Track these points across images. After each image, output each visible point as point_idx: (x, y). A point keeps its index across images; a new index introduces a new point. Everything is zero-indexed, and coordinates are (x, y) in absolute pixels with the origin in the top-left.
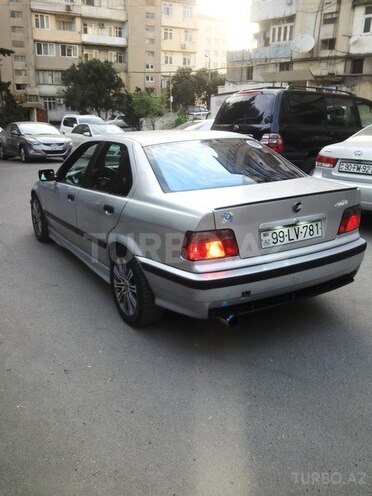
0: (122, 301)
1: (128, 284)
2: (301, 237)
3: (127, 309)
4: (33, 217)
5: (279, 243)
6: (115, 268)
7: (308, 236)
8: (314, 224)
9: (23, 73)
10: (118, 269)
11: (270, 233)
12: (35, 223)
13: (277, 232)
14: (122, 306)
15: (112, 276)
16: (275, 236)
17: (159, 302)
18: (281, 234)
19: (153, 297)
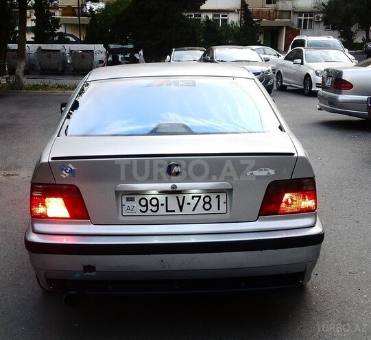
2: (187, 209)
5: (149, 212)
7: (200, 209)
8: (213, 196)
11: (137, 198)
13: (149, 198)
16: (143, 202)
18: (154, 202)
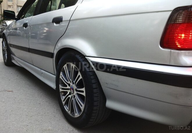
0: (67, 103)
1: (75, 87)
3: (72, 111)
4: (3, 50)
6: (61, 74)
9: (12, 7)
10: (64, 74)
12: (4, 55)
14: (66, 108)
15: (58, 81)
17: (110, 104)
19: (104, 99)
